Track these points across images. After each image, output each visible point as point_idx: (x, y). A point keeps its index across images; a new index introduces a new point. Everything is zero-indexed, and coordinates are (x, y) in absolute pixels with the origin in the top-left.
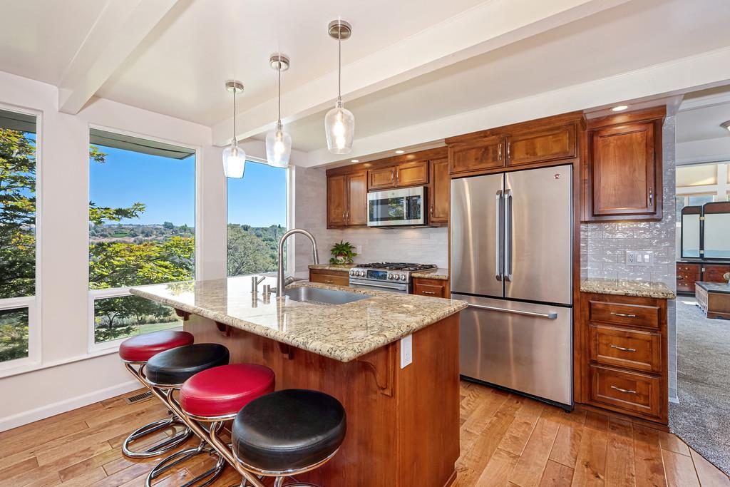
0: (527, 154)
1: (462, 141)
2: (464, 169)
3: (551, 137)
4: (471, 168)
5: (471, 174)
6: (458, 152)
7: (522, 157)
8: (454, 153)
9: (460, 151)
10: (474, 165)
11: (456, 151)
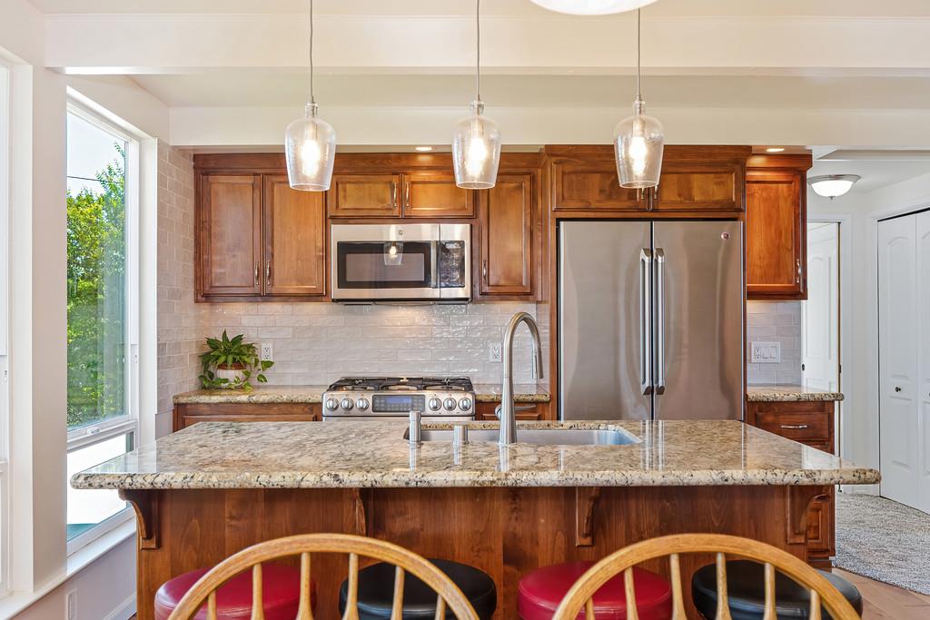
0: (680, 196)
1: (575, 156)
2: (581, 205)
3: (712, 175)
4: (593, 206)
5: (591, 215)
6: (570, 173)
7: (673, 199)
8: (563, 173)
9: (575, 172)
10: (598, 201)
11: (567, 171)
